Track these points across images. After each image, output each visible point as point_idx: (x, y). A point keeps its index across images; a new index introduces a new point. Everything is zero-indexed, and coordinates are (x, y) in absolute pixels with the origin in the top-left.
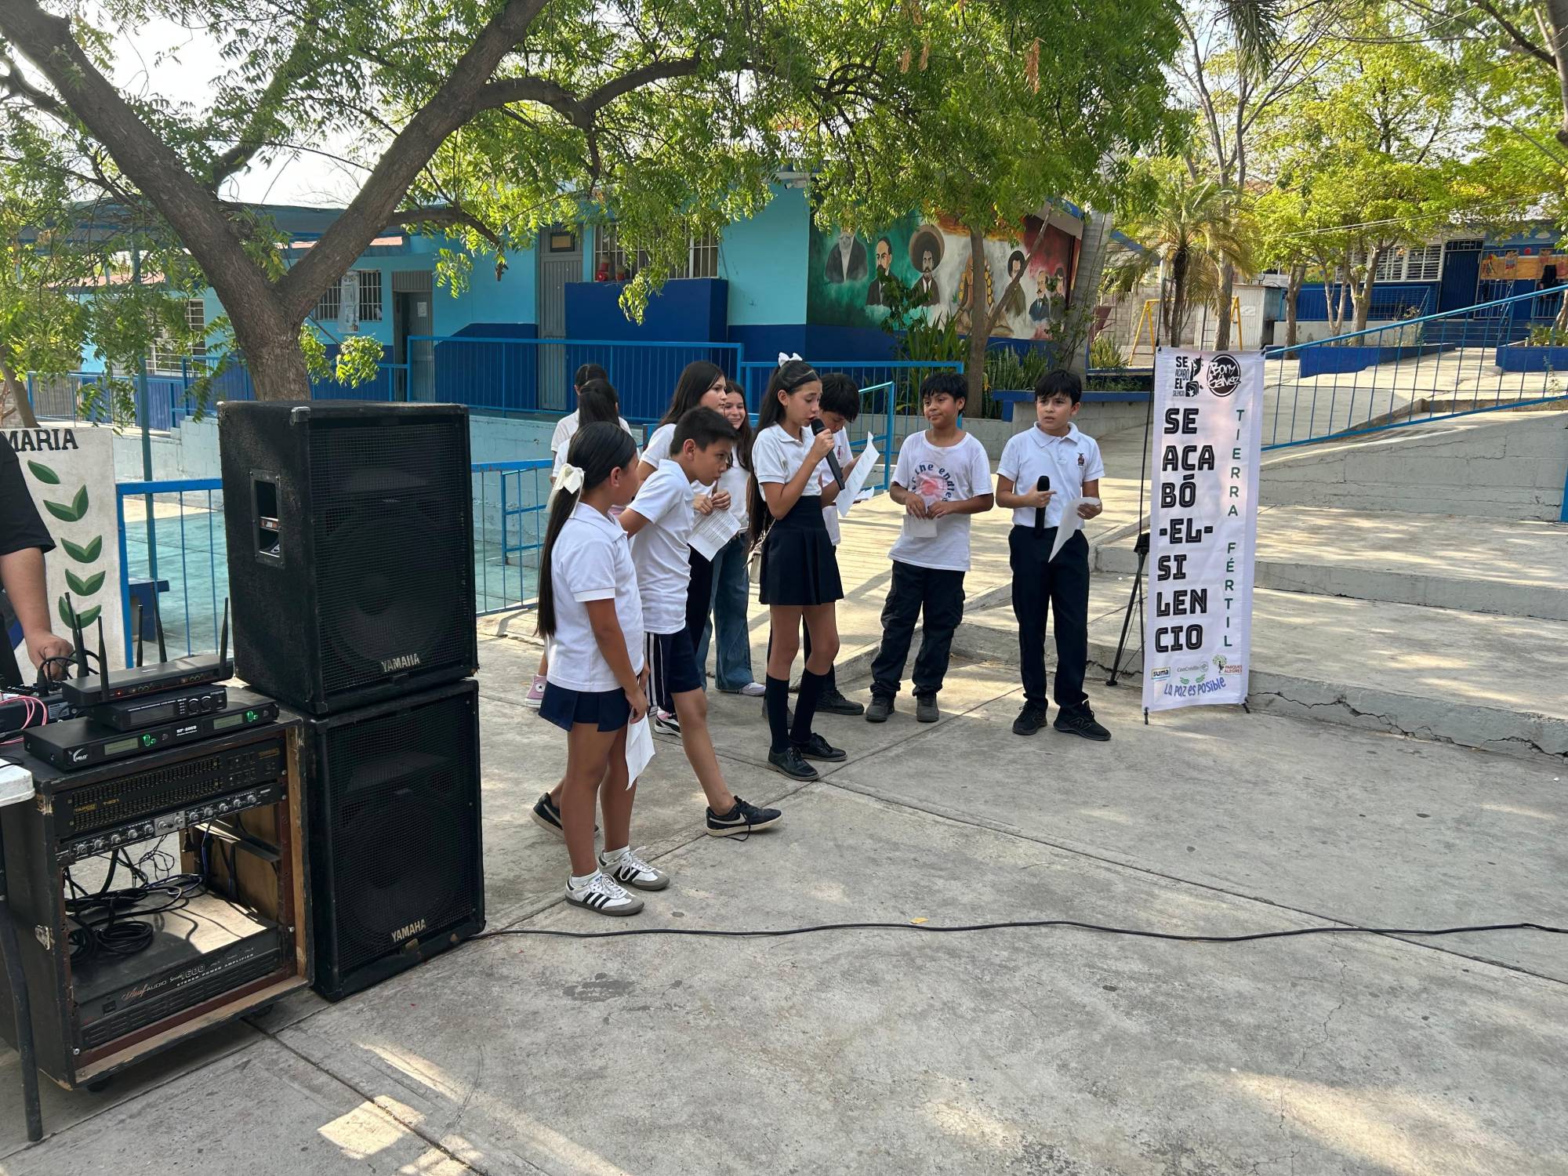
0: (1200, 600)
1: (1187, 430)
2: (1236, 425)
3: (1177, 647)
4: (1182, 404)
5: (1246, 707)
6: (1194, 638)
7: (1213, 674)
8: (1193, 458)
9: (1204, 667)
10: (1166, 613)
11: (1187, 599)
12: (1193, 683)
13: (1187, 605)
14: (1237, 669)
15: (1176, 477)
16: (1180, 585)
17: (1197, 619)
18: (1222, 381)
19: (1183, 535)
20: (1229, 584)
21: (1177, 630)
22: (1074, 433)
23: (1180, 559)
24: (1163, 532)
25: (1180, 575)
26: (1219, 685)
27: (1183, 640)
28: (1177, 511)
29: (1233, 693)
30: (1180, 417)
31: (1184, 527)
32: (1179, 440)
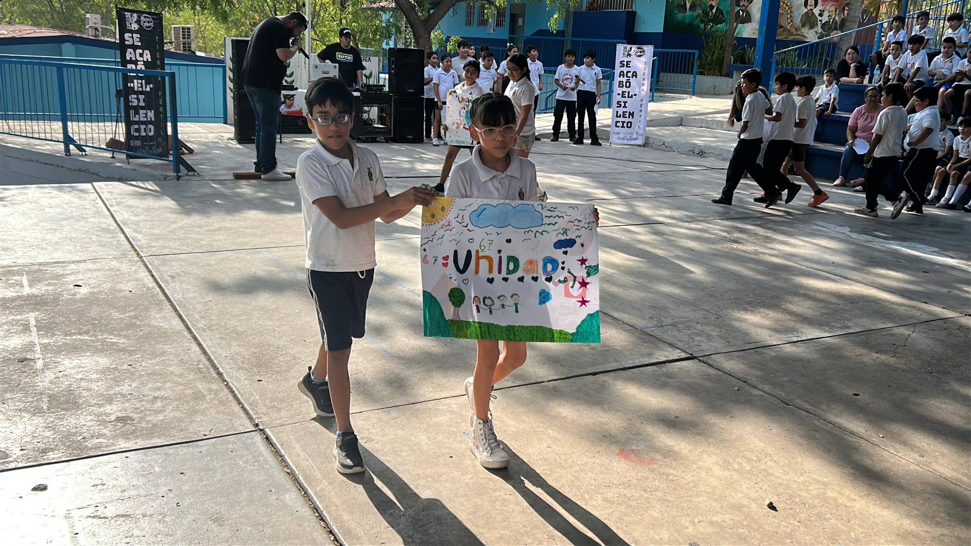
0: (632, 114)
1: (627, 67)
2: (644, 66)
3: (623, 126)
4: (626, 59)
5: (644, 146)
6: (630, 125)
7: (635, 136)
8: (630, 75)
9: (632, 133)
10: (620, 117)
11: (628, 114)
12: (628, 137)
13: (627, 116)
14: (642, 135)
15: (624, 80)
16: (625, 110)
17: (630, 120)
18: (639, 54)
19: (627, 96)
20: (641, 111)
21: (623, 122)
22: (595, 66)
23: (625, 103)
24: (619, 94)
25: (625, 107)
26: (637, 139)
27: (625, 125)
28: (624, 89)
29: (640, 142)
30: (625, 63)
31: (627, 94)
32: (625, 69)
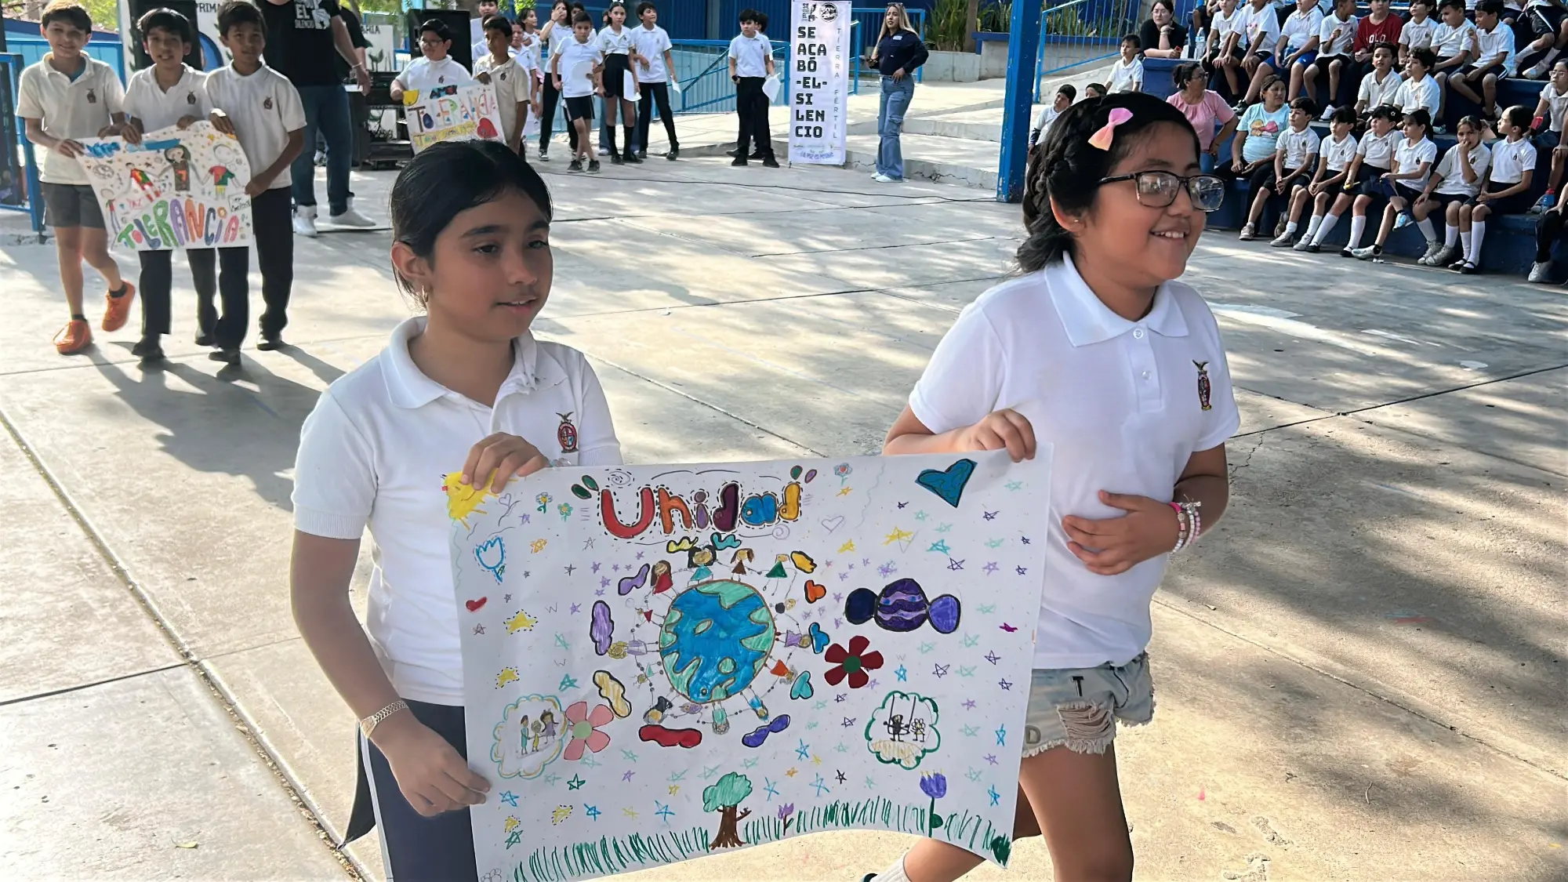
0: (821, 115)
1: (810, 36)
2: (837, 35)
3: (808, 135)
4: (807, 25)
5: (844, 166)
6: (818, 132)
7: (828, 151)
8: (814, 50)
9: (823, 146)
10: (802, 119)
11: (814, 115)
12: (817, 153)
13: (814, 117)
14: (840, 148)
15: (806, 58)
16: (809, 107)
17: (819, 123)
18: (828, 15)
19: (811, 84)
20: (836, 109)
21: (808, 128)
22: (758, 35)
23: (810, 96)
24: (799, 82)
25: (809, 102)
26: (830, 155)
27: (811, 132)
28: (807, 73)
29: (837, 160)
30: (806, 31)
31: (811, 81)
32: (807, 41)
